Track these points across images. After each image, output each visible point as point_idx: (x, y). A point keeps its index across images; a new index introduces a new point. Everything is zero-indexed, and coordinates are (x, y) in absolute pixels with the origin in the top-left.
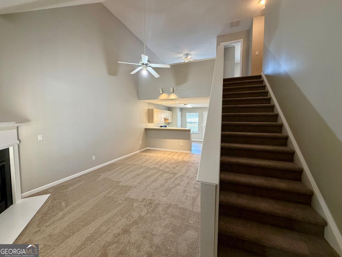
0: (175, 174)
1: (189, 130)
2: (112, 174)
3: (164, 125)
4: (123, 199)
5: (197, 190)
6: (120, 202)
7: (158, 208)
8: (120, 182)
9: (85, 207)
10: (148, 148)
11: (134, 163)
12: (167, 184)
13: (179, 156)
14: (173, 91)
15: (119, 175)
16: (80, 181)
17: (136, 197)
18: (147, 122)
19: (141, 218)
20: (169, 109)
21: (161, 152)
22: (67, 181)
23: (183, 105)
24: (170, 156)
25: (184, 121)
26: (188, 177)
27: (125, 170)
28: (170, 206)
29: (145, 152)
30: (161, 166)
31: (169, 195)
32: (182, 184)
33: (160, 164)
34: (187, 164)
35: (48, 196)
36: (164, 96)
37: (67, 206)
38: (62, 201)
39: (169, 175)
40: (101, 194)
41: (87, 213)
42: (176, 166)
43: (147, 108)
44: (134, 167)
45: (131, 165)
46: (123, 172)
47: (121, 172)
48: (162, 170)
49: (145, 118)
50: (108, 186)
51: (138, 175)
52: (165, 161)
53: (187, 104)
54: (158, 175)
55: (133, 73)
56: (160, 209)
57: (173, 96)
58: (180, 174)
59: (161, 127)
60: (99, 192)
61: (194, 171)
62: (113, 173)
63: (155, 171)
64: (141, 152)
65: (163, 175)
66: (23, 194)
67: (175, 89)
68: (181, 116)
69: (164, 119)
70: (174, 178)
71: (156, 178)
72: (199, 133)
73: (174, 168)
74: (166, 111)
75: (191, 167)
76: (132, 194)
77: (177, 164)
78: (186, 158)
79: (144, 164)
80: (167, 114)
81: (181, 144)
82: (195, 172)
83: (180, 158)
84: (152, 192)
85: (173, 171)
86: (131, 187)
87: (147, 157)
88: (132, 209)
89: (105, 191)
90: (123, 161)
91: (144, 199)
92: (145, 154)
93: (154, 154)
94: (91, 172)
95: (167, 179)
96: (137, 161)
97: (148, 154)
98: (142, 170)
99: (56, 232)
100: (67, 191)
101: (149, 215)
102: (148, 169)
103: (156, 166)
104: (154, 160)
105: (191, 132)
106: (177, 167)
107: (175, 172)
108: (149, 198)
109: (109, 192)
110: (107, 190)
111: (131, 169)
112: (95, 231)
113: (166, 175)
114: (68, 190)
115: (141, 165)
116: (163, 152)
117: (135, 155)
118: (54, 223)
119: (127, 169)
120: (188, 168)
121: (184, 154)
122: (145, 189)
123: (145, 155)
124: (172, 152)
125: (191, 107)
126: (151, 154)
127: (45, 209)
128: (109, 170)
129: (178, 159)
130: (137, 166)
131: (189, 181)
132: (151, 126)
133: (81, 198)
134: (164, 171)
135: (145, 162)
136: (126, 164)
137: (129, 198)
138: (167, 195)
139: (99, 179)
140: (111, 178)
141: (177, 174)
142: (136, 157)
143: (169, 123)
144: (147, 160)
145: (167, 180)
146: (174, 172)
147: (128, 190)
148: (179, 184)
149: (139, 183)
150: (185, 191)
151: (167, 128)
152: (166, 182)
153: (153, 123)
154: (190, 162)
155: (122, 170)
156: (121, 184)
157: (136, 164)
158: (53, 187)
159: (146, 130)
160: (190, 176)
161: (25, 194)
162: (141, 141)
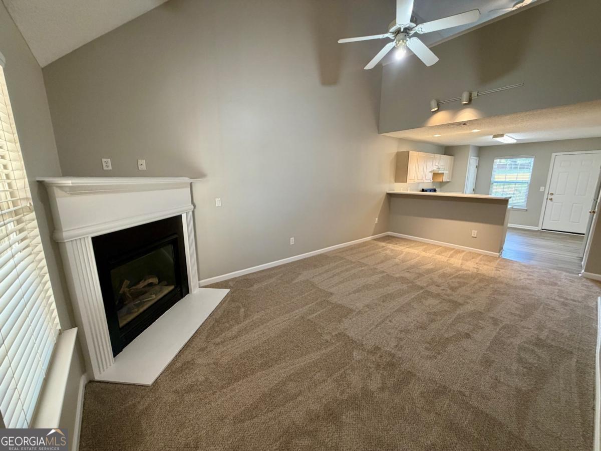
0: (456, 305)
1: (505, 202)
2: (320, 274)
3: (431, 187)
4: (333, 334)
5: (530, 369)
6: (328, 337)
7: (410, 386)
8: (332, 294)
9: (269, 329)
10: (389, 233)
11: (360, 261)
12: (434, 326)
13: (467, 260)
14: (470, 100)
15: (331, 279)
16: (270, 277)
17: (360, 338)
18: (393, 180)
19: (366, 393)
20: (448, 150)
21: (420, 246)
22: (253, 273)
23: (492, 136)
24: (443, 258)
25: (484, 177)
26: (495, 322)
27: (342, 272)
28: (442, 391)
29: (383, 242)
30: (418, 277)
31: (440, 357)
32: (478, 336)
33: (417, 272)
34: (491, 286)
35: (226, 291)
36: (441, 118)
37: (246, 316)
38: (241, 307)
39: (440, 303)
40: (297, 311)
41: (271, 342)
42: (457, 285)
43: (396, 151)
44: (361, 269)
45: (354, 263)
46: (338, 274)
47: (336, 275)
48: (422, 288)
49: (388, 171)
50: (309, 298)
51: (366, 287)
52: (429, 266)
53: (502, 135)
54: (413, 297)
55: (371, 65)
56: (416, 389)
57: (467, 115)
58: (469, 308)
59: (423, 190)
60: (294, 305)
61: (517, 309)
62: (322, 273)
63: (405, 287)
64: (375, 240)
65: (424, 301)
66: (201, 281)
67: (474, 94)
68: (477, 167)
69: (431, 174)
70: (454, 316)
71: (407, 304)
72: (527, 210)
73: (453, 289)
74: (438, 155)
75: (503, 294)
76: (352, 328)
77: (461, 280)
78: (488, 269)
79: (379, 267)
80: (441, 163)
81: (474, 233)
82: (518, 312)
83: (471, 266)
84: (396, 337)
85: (451, 295)
86: (352, 310)
87: (388, 252)
88: (349, 363)
89: (304, 306)
90: (340, 252)
91: (377, 348)
92: (383, 244)
93: (403, 248)
94: (288, 264)
95: (434, 312)
96: (367, 257)
97: (390, 246)
98: (376, 278)
99: (225, 360)
100: (250, 291)
101: (386, 395)
102: (388, 279)
103: (407, 275)
104: (403, 261)
105: (509, 207)
106: (460, 287)
107: (456, 299)
108: (388, 349)
109: (311, 310)
110: (307, 304)
111: (353, 271)
112: (276, 385)
113: (431, 301)
114: (251, 289)
115: (375, 266)
116: (423, 245)
117: (364, 244)
118: (225, 341)
119: (347, 270)
120: (495, 296)
121: (480, 258)
122: (380, 324)
123: (383, 247)
124: (447, 249)
125: (514, 141)
126: (396, 246)
127: (220, 312)
128: (315, 266)
129: (464, 267)
130: (366, 267)
131: (499, 333)
132: (400, 188)
133: (267, 309)
134: (426, 291)
135: (382, 262)
136: (345, 259)
137: (345, 335)
138: (436, 357)
139: (296, 281)
140: (317, 283)
141: (460, 304)
142: (365, 248)
143: (442, 184)
144: (387, 258)
145: (433, 316)
146: (451, 298)
147: (346, 316)
148: (468, 336)
149: (368, 306)
150: (487, 362)
151: (438, 193)
152: (432, 321)
153: (406, 182)
154: (502, 283)
155: (337, 271)
156: (333, 299)
157: (363, 263)
158: (236, 278)
159: (390, 196)
160: (501, 321)
161: (204, 282)
162: (377, 219)
